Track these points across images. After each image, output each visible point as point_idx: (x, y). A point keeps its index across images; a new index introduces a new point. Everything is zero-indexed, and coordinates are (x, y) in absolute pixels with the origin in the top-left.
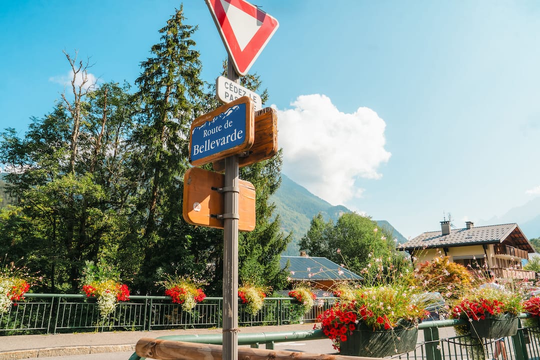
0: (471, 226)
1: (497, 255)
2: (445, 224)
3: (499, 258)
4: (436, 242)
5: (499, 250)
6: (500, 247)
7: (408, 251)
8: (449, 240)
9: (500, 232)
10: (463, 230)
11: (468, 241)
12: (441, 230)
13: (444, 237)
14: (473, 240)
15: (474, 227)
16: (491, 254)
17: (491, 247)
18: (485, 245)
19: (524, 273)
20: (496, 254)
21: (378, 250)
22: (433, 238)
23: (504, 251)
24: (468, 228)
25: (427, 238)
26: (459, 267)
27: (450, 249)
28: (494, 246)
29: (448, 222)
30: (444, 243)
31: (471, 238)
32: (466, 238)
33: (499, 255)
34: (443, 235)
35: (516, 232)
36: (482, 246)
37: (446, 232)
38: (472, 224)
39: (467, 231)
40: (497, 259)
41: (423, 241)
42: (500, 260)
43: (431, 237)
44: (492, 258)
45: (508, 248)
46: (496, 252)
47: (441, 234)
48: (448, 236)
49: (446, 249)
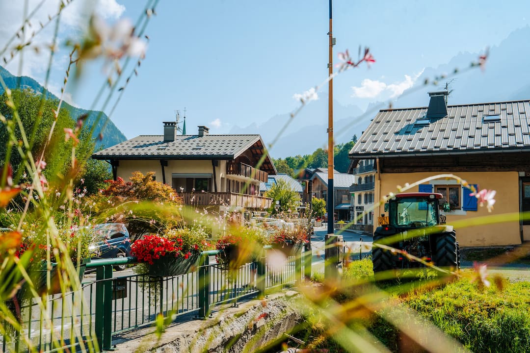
0: (205, 133)
1: (229, 175)
2: (170, 127)
3: (230, 179)
4: (153, 151)
5: (231, 169)
6: (235, 164)
7: (109, 161)
8: (171, 150)
9: (238, 144)
10: (194, 137)
11: (195, 153)
12: (163, 135)
13: (165, 144)
14: (201, 152)
15: (209, 134)
16: (221, 174)
17: (223, 164)
18: (215, 160)
19: (267, 201)
20: (227, 174)
21: (61, 155)
22: (151, 144)
23: (238, 171)
24: (201, 135)
25: (142, 144)
26: (165, 189)
27: (170, 162)
28: (227, 163)
29: (175, 123)
30: (162, 153)
31: (200, 149)
32: (193, 149)
33: (231, 175)
34: (165, 142)
35: (258, 146)
36: (211, 161)
37: (169, 137)
38: (207, 129)
39: (197, 140)
40: (229, 181)
41: (135, 147)
42: (231, 183)
43: (147, 143)
44: (222, 178)
45: (243, 167)
46: (228, 171)
47: (162, 139)
48: (171, 144)
49: (164, 161)
